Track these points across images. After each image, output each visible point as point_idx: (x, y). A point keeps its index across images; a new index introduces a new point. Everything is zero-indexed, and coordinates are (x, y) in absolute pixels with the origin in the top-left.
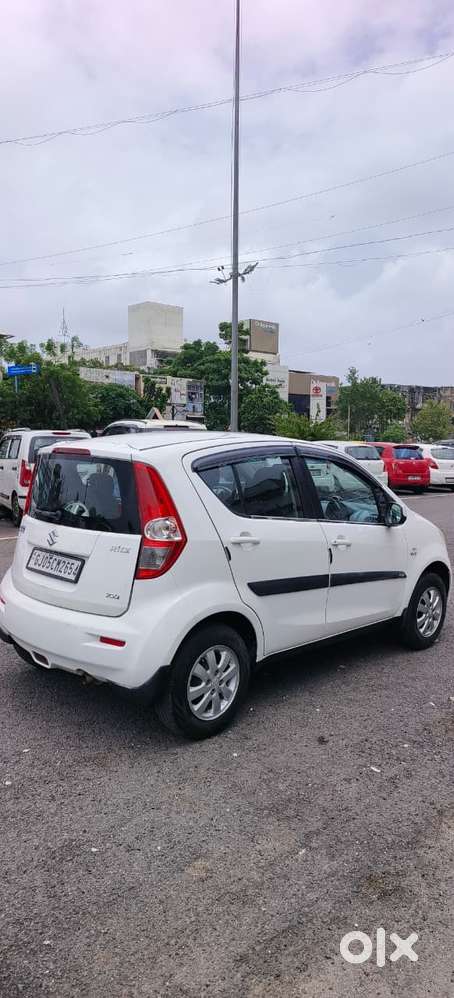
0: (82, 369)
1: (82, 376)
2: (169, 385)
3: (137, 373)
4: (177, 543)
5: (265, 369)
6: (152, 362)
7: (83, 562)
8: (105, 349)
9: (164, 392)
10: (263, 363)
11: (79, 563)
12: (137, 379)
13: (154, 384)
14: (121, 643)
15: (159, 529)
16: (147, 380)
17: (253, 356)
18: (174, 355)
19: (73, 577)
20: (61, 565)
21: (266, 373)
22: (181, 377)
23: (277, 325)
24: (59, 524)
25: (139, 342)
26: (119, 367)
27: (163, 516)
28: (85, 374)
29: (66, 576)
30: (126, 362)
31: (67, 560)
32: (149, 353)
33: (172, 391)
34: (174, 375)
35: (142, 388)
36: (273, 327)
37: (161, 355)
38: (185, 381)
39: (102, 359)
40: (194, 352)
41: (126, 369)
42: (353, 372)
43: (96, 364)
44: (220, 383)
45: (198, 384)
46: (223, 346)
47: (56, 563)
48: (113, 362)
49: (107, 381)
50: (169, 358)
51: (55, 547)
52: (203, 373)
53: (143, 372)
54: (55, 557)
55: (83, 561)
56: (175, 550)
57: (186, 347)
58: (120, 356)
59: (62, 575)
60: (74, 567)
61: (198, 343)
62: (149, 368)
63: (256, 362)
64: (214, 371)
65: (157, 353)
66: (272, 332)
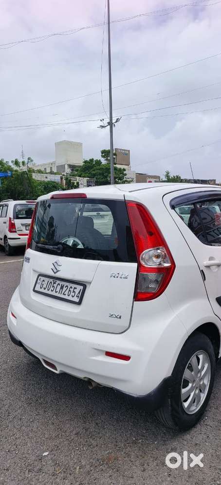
0: (33, 174)
1: (34, 177)
2: (78, 181)
3: (61, 175)
4: (167, 268)
5: (125, 172)
6: (68, 170)
7: (85, 287)
8: (44, 165)
9: (75, 184)
10: (124, 170)
11: (82, 287)
12: (62, 178)
13: (70, 180)
14: (126, 358)
15: (150, 257)
16: (66, 179)
17: (118, 166)
18: (80, 166)
19: (77, 300)
20: (65, 289)
21: (126, 175)
22: (84, 177)
23: (129, 151)
24: (62, 255)
25: (61, 161)
26: (52, 173)
27: (153, 247)
28: (36, 177)
29: (70, 298)
30: (55, 170)
31: (70, 285)
32: (66, 167)
33: (80, 184)
34: (80, 176)
35: (64, 183)
36: (127, 152)
37: (72, 167)
38: (86, 179)
39: (43, 169)
40: (89, 165)
41: (55, 174)
42: (168, 173)
43: (40, 172)
44: (103, 180)
45: (92, 181)
46: (104, 161)
47: (59, 287)
48: (48, 170)
49: (46, 180)
50: (77, 168)
51: (58, 275)
52: (94, 175)
53: (64, 175)
54: (58, 282)
55: (84, 285)
56: (166, 274)
57: (85, 162)
58: (51, 168)
59: (66, 297)
60: (77, 291)
61: (92, 160)
62: (67, 174)
63: (120, 169)
64: (100, 174)
65: (70, 166)
66: (126, 154)
